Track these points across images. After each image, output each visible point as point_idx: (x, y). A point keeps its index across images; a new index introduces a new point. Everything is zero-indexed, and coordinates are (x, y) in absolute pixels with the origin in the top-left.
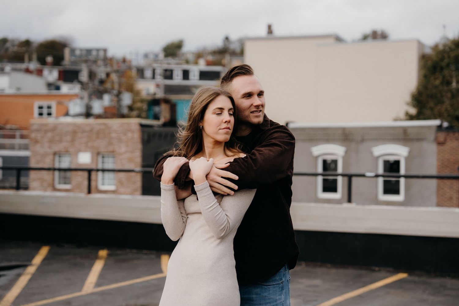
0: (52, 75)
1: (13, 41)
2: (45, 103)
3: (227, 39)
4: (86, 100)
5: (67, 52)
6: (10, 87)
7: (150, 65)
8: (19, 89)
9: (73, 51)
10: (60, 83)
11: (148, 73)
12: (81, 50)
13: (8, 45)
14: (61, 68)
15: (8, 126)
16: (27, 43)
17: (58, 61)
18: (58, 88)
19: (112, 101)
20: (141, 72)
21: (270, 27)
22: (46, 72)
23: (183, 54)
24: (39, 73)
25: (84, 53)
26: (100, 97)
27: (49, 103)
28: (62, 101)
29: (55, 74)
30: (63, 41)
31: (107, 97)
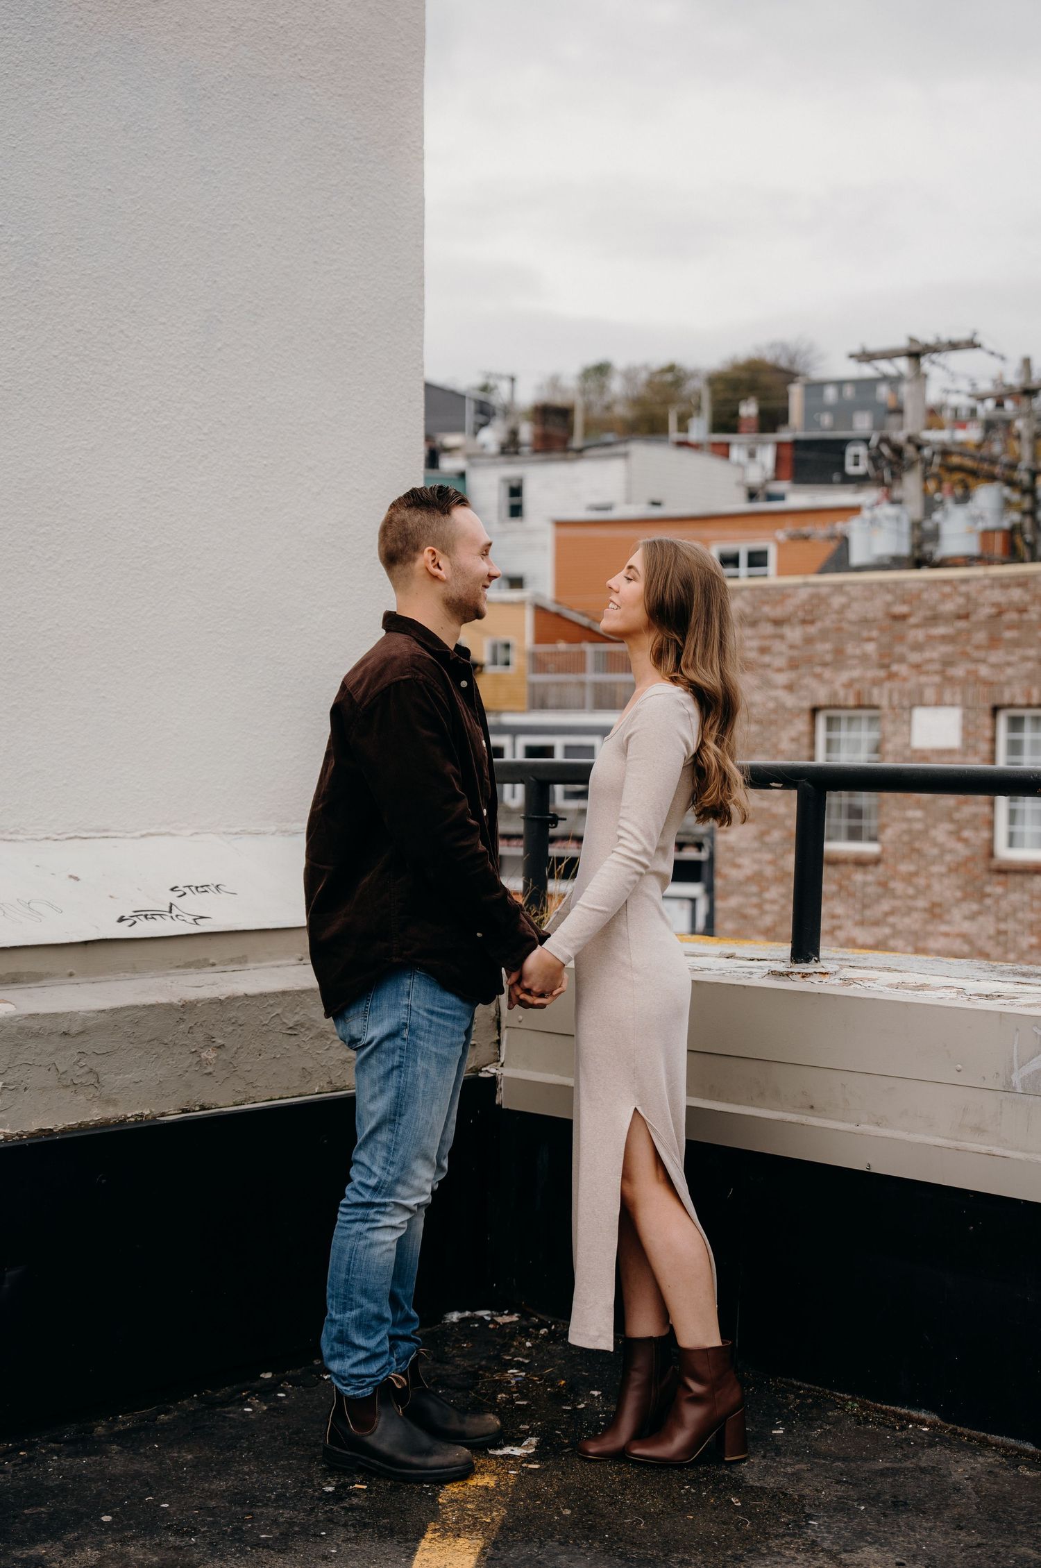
0: (756, 462)
1: (629, 376)
2: (742, 547)
4: (914, 509)
5: (796, 397)
6: (628, 501)
8: (656, 504)
9: (815, 388)
10: (782, 486)
12: (840, 384)
13: (616, 386)
14: (785, 435)
17: (772, 419)
22: (737, 454)
24: (722, 451)
25: (849, 391)
26: (965, 499)
27: (757, 545)
28: (806, 529)
29: (767, 456)
30: (784, 363)
31: (987, 498)
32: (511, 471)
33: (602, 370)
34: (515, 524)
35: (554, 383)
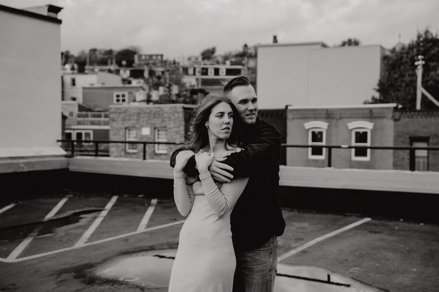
0: (126, 73)
1: (100, 51)
2: (120, 93)
3: (246, 46)
4: (147, 91)
5: (136, 57)
6: (98, 83)
7: (192, 66)
8: (103, 84)
9: (140, 56)
10: (131, 79)
11: (191, 71)
12: (145, 56)
13: (97, 53)
14: (132, 69)
15: (97, 109)
16: (110, 52)
17: (130, 64)
18: (130, 82)
19: (165, 91)
20: (186, 70)
21: (275, 38)
22: (122, 72)
23: (215, 57)
24: (117, 72)
25: (147, 57)
26: (157, 89)
27: (123, 93)
28: (132, 91)
29: (128, 73)
30: (133, 50)
31: (161, 89)
32: (73, 76)
33: (94, 51)
34: (73, 87)
35: (83, 52)
